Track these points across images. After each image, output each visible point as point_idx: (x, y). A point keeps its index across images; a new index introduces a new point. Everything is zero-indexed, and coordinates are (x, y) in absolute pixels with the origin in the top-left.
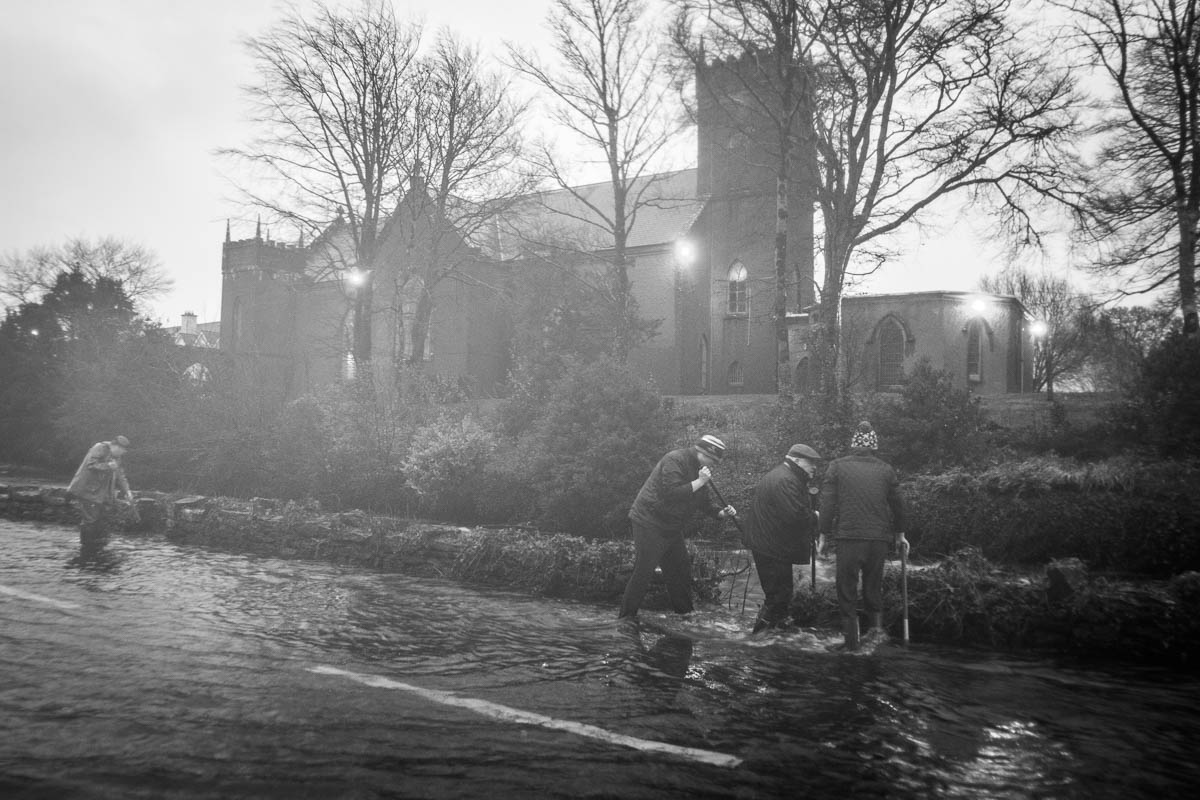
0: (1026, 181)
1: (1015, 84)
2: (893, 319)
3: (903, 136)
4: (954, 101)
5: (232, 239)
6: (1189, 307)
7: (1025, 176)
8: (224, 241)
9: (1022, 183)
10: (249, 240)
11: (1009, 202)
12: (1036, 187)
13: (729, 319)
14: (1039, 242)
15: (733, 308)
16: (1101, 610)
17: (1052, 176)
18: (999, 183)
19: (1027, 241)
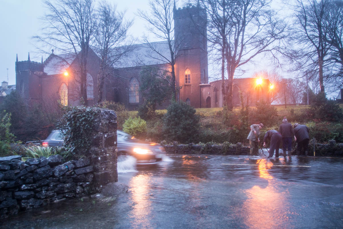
0: (278, 50)
1: (277, 26)
2: (236, 86)
3: (248, 39)
4: (261, 29)
5: (19, 61)
6: (322, 85)
7: (278, 49)
8: (16, 61)
9: (277, 51)
10: (26, 61)
11: (273, 56)
12: (280, 52)
13: (185, 85)
14: (281, 67)
15: (186, 82)
16: (339, 148)
17: (285, 49)
18: (271, 51)
19: (278, 66)
